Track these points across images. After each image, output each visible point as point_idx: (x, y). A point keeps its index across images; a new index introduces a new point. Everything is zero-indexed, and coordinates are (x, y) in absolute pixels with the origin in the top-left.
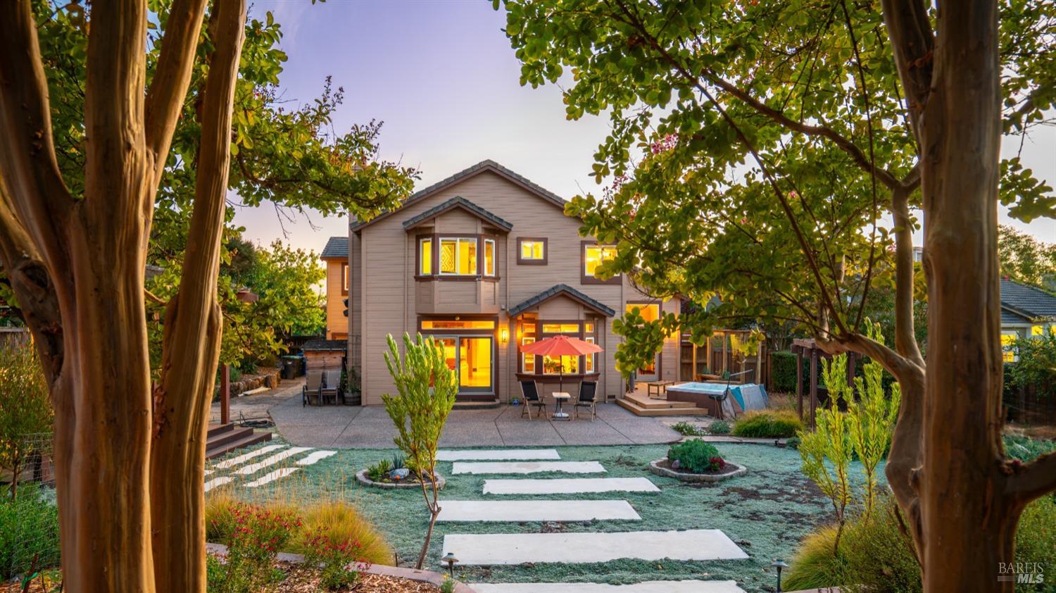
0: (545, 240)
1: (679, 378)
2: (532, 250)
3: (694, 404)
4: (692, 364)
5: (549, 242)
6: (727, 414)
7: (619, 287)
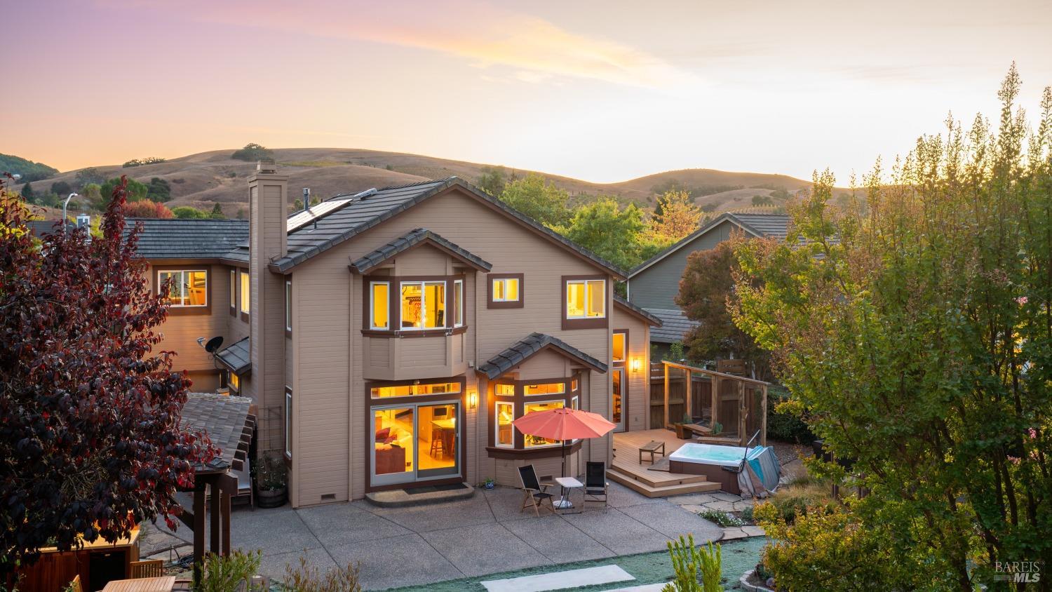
0: (520, 277)
1: (648, 426)
2: (507, 290)
3: (704, 477)
4: (664, 405)
5: (525, 278)
6: (744, 489)
7: (604, 331)
